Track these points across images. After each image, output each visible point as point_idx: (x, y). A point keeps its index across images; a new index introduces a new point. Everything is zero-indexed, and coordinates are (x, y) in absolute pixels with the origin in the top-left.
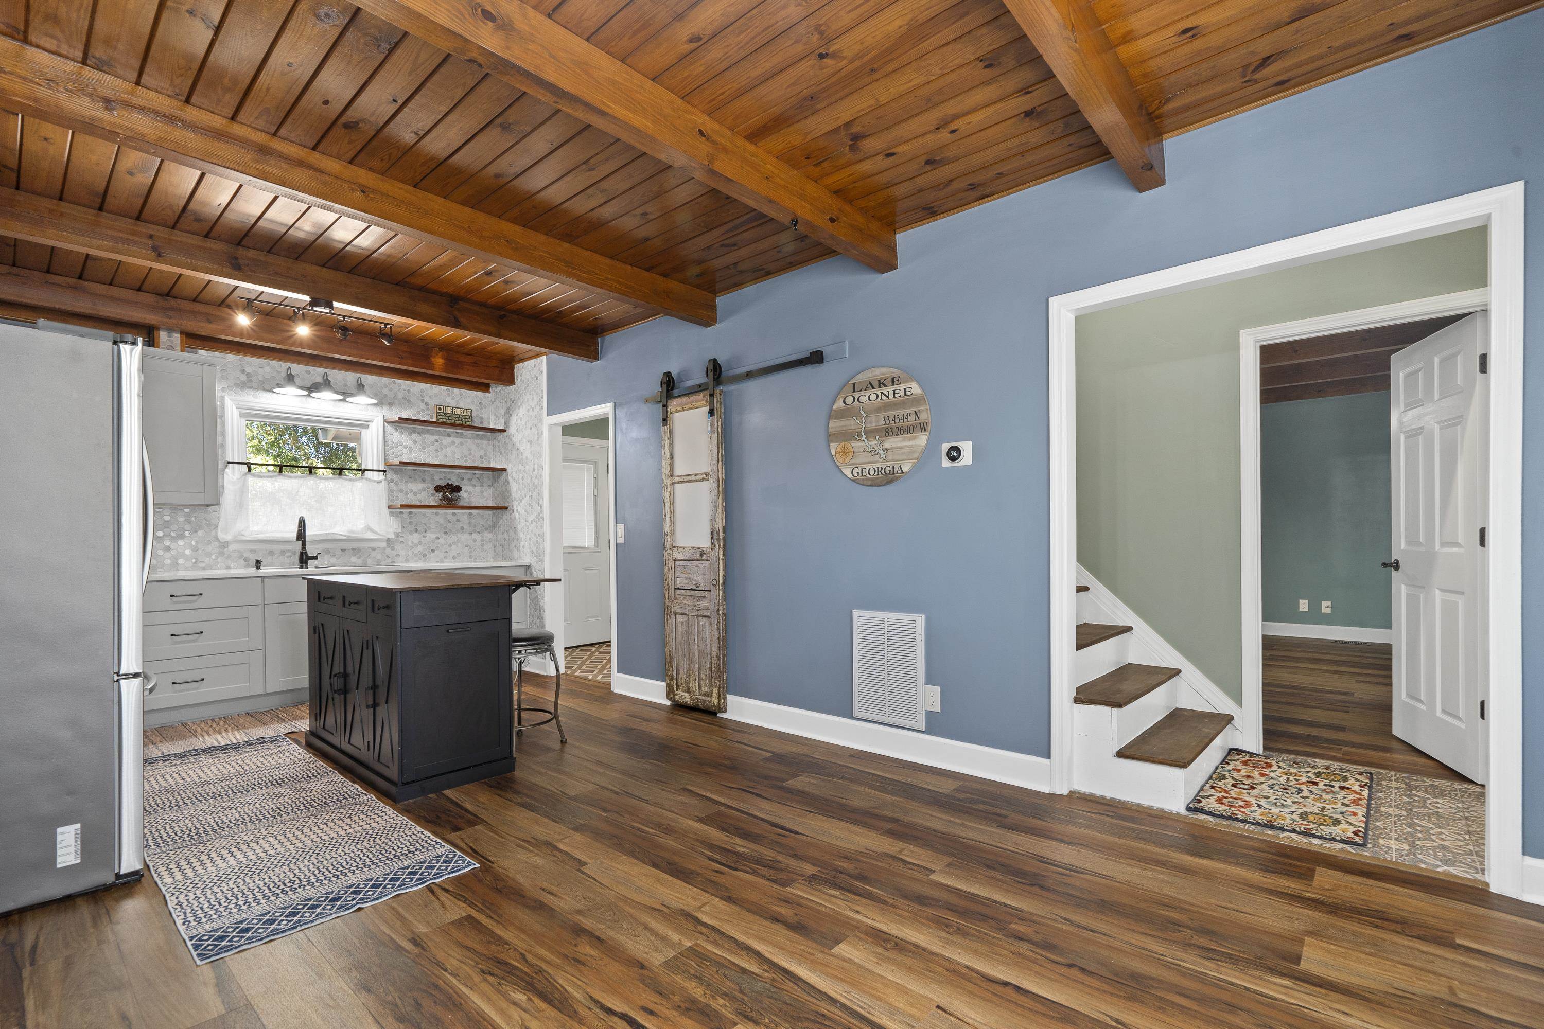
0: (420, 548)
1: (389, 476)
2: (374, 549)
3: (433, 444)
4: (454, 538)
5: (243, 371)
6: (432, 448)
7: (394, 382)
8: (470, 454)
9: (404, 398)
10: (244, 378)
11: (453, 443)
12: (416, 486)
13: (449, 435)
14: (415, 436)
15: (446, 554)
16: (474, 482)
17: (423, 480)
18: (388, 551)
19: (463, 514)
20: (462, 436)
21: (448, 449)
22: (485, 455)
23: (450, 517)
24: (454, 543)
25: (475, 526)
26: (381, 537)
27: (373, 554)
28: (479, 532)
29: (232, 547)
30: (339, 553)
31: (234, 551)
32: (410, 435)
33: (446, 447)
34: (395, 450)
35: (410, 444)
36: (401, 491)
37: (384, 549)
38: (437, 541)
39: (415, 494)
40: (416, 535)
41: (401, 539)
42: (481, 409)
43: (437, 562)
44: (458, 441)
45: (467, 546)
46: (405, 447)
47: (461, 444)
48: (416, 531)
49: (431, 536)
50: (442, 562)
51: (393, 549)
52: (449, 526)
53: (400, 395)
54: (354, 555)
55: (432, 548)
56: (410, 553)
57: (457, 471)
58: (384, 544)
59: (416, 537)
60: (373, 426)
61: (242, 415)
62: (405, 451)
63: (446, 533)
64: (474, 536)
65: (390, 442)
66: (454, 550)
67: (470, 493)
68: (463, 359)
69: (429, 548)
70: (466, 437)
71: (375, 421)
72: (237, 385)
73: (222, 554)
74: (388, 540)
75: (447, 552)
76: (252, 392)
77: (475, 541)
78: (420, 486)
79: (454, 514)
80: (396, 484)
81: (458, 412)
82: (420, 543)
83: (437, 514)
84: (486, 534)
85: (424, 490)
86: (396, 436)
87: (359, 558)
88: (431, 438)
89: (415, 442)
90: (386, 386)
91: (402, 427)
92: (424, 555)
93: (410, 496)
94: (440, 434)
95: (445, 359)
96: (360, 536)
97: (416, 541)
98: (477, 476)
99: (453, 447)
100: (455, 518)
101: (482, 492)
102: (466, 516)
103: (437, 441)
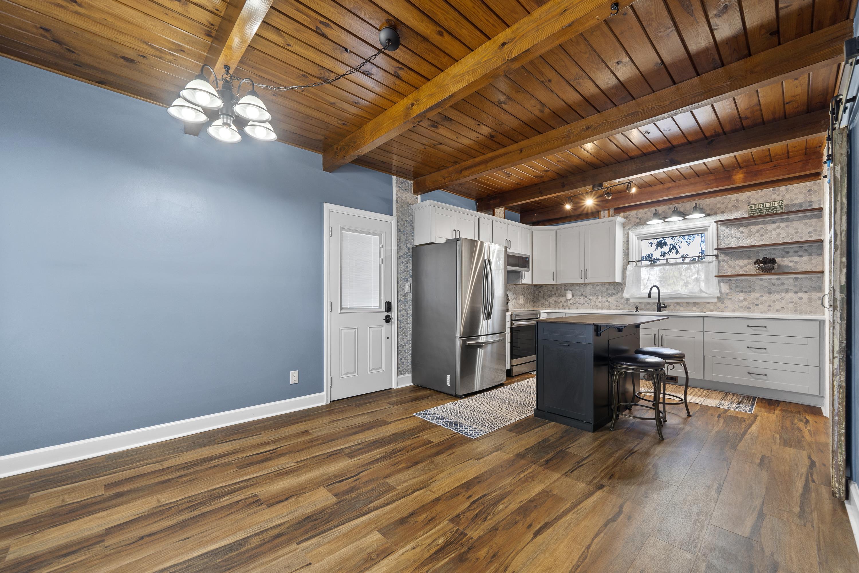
0: (745, 303)
1: (720, 258)
2: (708, 303)
3: (758, 231)
4: (778, 296)
5: (637, 218)
6: (757, 234)
7: (726, 198)
8: (797, 232)
9: (734, 206)
10: (638, 221)
11: (779, 227)
12: (741, 262)
13: (774, 222)
14: (741, 229)
15: (769, 308)
16: (800, 253)
17: (749, 258)
18: (719, 304)
19: (788, 279)
20: (787, 220)
21: (773, 233)
22: (815, 230)
23: (773, 281)
24: (778, 300)
25: (801, 287)
26: (711, 296)
27: (708, 306)
28: (805, 292)
29: (631, 300)
30: (685, 305)
31: (632, 302)
32: (738, 228)
33: (771, 231)
34: (726, 241)
35: (738, 234)
36: (730, 266)
37: (716, 303)
38: (761, 298)
39: (742, 267)
40: (742, 294)
41: (729, 297)
42: (811, 194)
43: (762, 313)
44: (782, 225)
45: (792, 303)
46: (734, 238)
47: (787, 226)
48: (742, 291)
49: (755, 295)
50: (765, 312)
51: (723, 303)
52: (773, 288)
53: (730, 205)
54: (695, 306)
55: (756, 303)
56: (737, 306)
57: (782, 247)
58: (715, 300)
59: (741, 296)
60: (710, 229)
61: (638, 238)
62: (734, 240)
63: (770, 293)
64: (800, 295)
65: (722, 237)
66: (778, 306)
67: (796, 262)
68: (761, 167)
69: (753, 303)
70: (793, 220)
71: (711, 226)
72: (635, 225)
73: (627, 303)
74: (718, 297)
75: (770, 306)
76: (641, 226)
77: (801, 298)
78: (746, 261)
79: (778, 279)
80: (727, 262)
81: (768, 205)
82: (745, 300)
83: (761, 280)
84: (814, 294)
85: (749, 264)
86: (725, 231)
87: (698, 308)
88: (754, 228)
89: (742, 233)
90: (719, 202)
91: (732, 225)
92: (749, 308)
93: (738, 269)
94: (765, 223)
95: (745, 173)
96: (697, 295)
97: (741, 298)
98: (804, 248)
99: (778, 231)
100: (779, 282)
101: (811, 260)
102: (791, 280)
103: (762, 228)
